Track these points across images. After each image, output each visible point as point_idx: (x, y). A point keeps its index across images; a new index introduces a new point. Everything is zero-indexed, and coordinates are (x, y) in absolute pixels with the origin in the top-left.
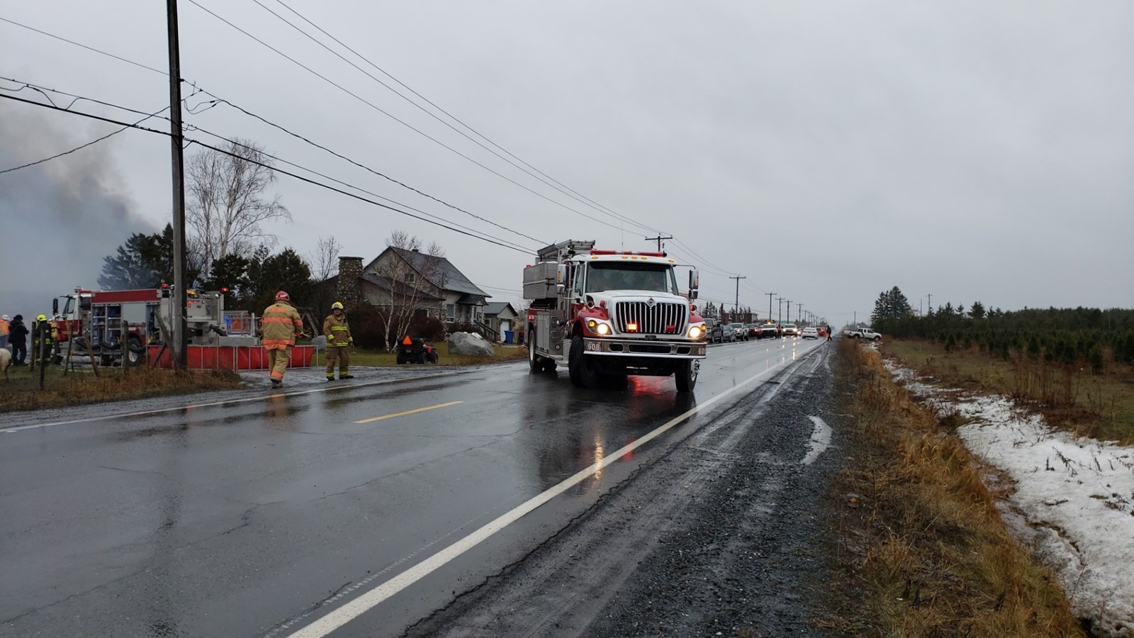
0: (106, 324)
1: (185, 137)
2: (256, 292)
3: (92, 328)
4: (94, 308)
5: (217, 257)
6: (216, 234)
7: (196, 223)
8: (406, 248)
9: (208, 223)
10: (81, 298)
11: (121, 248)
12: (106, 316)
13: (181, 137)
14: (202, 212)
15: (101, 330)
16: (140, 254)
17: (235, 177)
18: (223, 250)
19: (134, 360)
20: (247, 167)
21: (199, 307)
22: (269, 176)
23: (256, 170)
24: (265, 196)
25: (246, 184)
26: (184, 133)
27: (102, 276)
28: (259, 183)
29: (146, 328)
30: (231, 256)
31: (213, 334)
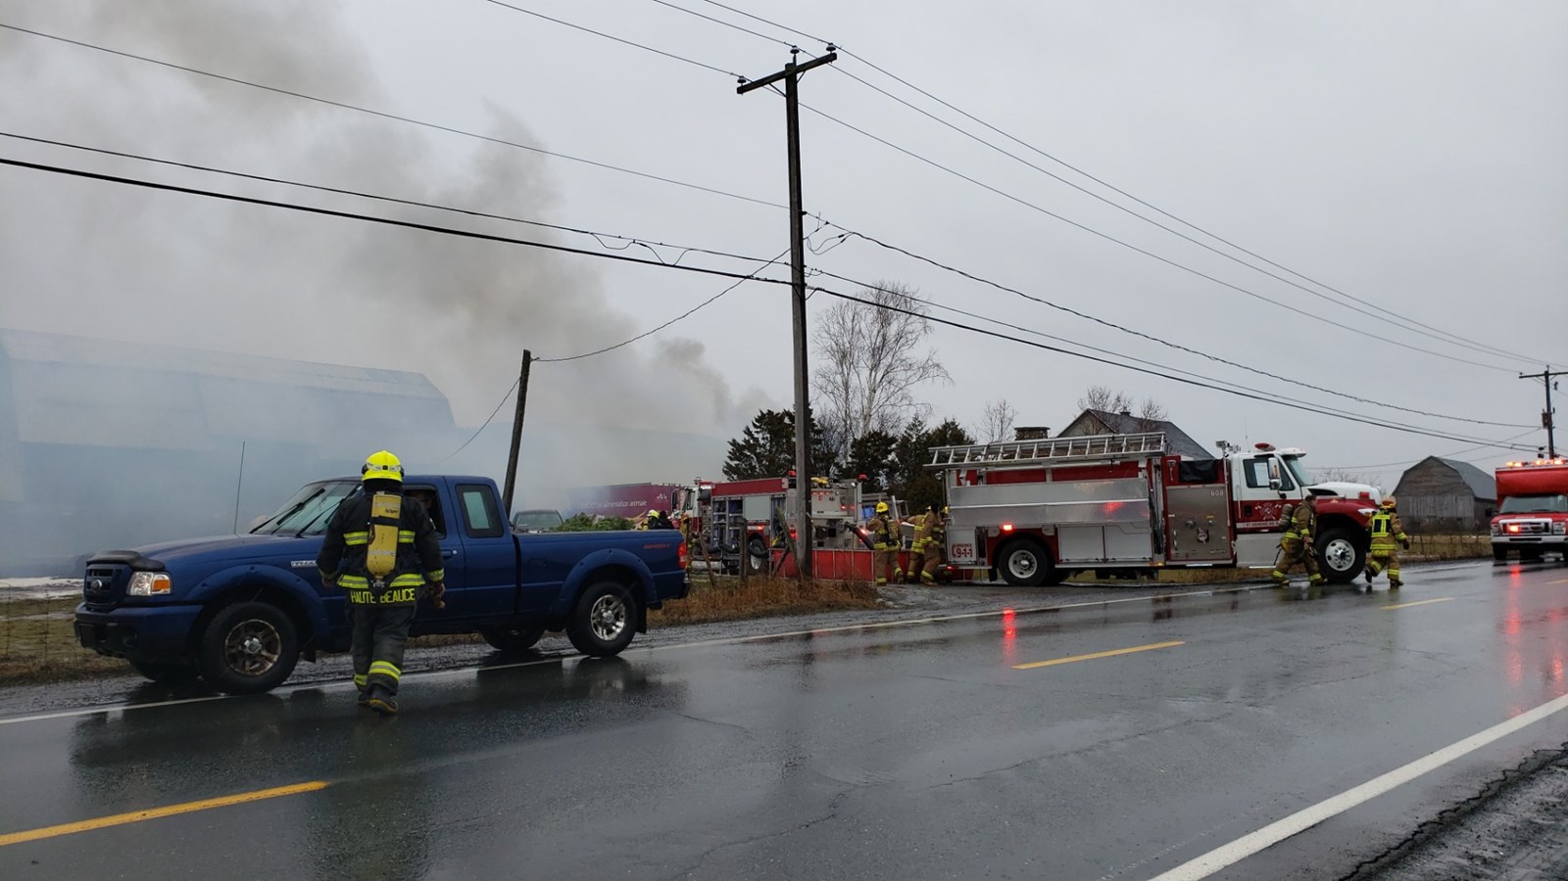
0: (727, 522)
1: (809, 285)
2: (907, 478)
3: (712, 526)
4: (714, 502)
5: (859, 436)
6: (856, 406)
7: (832, 393)
8: (1109, 409)
9: (847, 392)
10: (700, 490)
11: (748, 429)
12: (727, 513)
13: (803, 286)
14: (839, 379)
15: (721, 529)
16: (768, 436)
17: (879, 332)
18: (866, 426)
19: (757, 568)
20: (895, 317)
21: (832, 499)
22: (922, 326)
23: (906, 320)
24: (916, 353)
25: (893, 340)
26: (806, 280)
27: (727, 463)
28: (909, 336)
29: (770, 527)
30: (875, 433)
31: (849, 534)
